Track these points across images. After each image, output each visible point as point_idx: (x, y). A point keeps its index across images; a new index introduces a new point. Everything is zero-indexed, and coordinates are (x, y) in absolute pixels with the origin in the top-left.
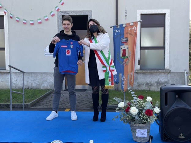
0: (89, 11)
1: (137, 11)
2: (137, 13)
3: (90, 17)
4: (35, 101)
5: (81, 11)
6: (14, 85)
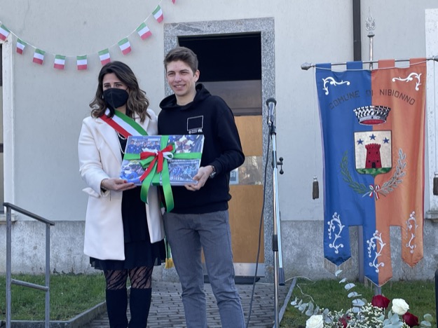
0: (263, 19)
1: (427, 11)
2: (427, 17)
3: (266, 37)
4: (87, 314)
5: (239, 22)
6: (28, 262)
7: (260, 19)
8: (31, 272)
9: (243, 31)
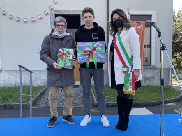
5: (74, 11)
6: (6, 83)
7: (80, 10)
8: (7, 86)
9: (75, 14)
